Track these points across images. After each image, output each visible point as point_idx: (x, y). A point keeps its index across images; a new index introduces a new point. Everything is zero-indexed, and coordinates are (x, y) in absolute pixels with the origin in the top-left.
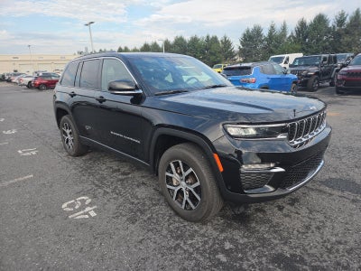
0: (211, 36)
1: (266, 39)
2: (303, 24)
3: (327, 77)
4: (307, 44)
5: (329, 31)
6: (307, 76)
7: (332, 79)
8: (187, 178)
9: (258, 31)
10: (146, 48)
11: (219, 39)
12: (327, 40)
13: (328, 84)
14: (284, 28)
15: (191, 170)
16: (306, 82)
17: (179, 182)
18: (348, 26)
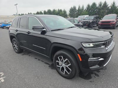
0: (60, 10)
1: (77, 11)
2: (89, 6)
3: (96, 23)
4: (90, 12)
5: (97, 8)
6: (89, 23)
7: (97, 24)
8: (65, 62)
9: (75, 8)
10: (38, 13)
11: (62, 10)
12: (96, 11)
13: (96, 25)
14: (83, 7)
15: (67, 59)
16: (89, 25)
17: (62, 64)
18: (103, 6)
